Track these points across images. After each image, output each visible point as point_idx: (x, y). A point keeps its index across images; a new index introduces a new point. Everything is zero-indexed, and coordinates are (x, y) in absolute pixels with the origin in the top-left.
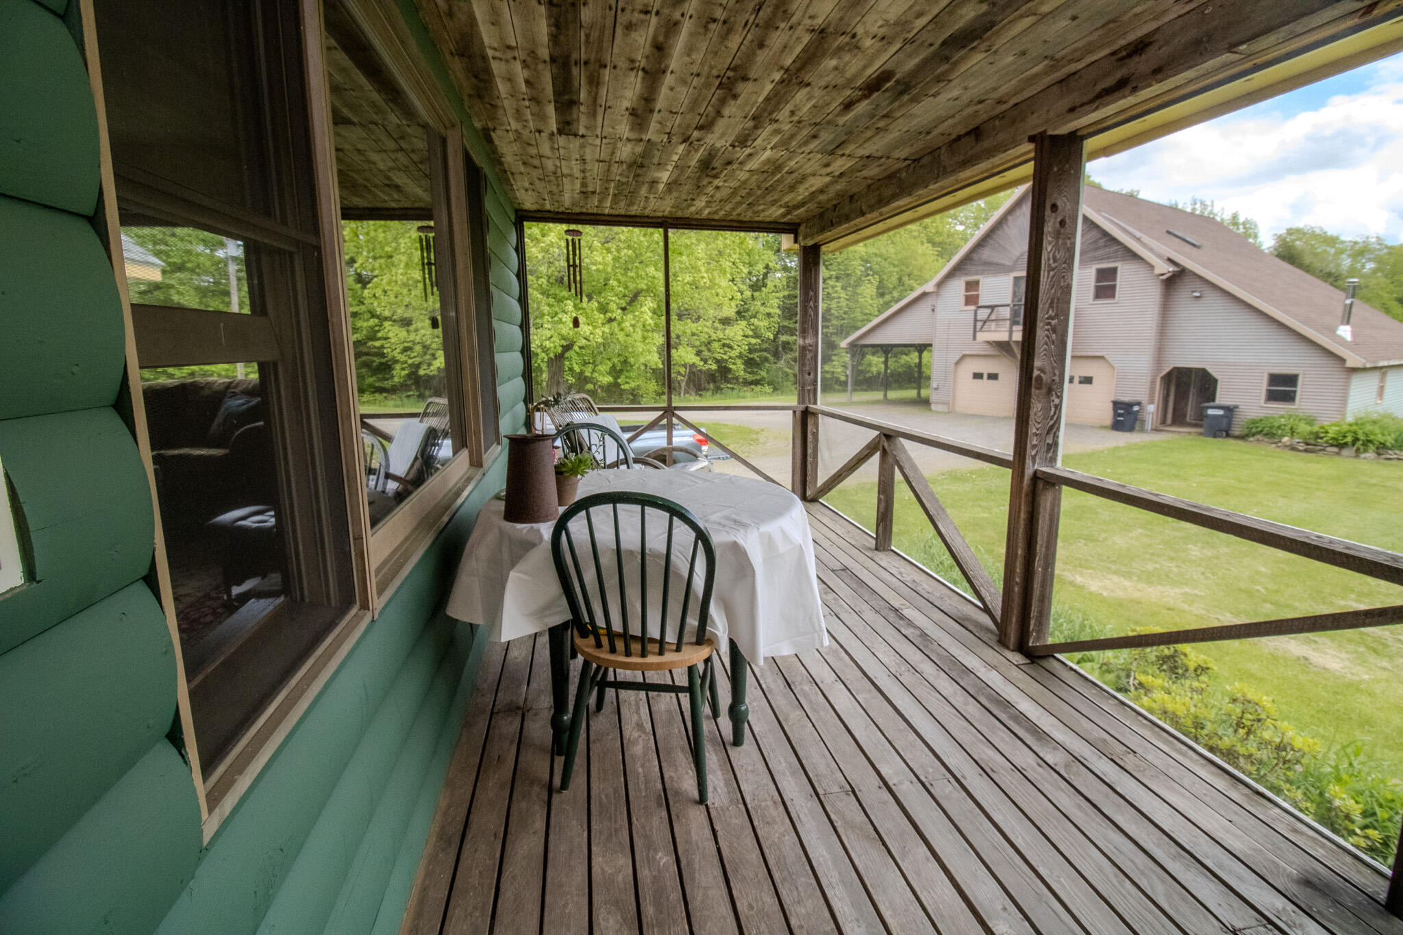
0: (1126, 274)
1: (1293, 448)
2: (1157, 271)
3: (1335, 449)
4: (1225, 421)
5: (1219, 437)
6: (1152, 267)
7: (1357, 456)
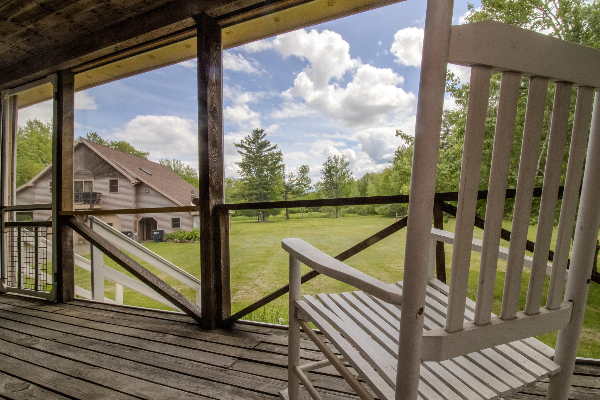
0: (121, 182)
1: (177, 242)
2: (132, 182)
3: (188, 241)
4: (160, 236)
5: (158, 242)
6: (130, 181)
7: (194, 242)
